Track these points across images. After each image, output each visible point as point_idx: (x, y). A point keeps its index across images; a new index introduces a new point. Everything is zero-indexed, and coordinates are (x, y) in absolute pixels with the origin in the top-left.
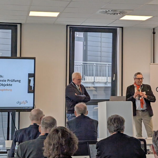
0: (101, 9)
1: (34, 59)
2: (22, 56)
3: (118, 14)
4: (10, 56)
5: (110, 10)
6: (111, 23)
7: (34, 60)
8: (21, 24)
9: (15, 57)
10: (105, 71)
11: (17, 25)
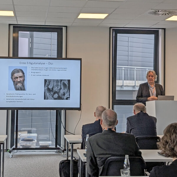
0: (151, 9)
1: (80, 59)
2: (67, 57)
3: (167, 14)
4: (56, 57)
5: (160, 11)
6: (155, 24)
7: (80, 61)
8: (66, 27)
9: (60, 58)
10: (133, 75)
11: (62, 28)
